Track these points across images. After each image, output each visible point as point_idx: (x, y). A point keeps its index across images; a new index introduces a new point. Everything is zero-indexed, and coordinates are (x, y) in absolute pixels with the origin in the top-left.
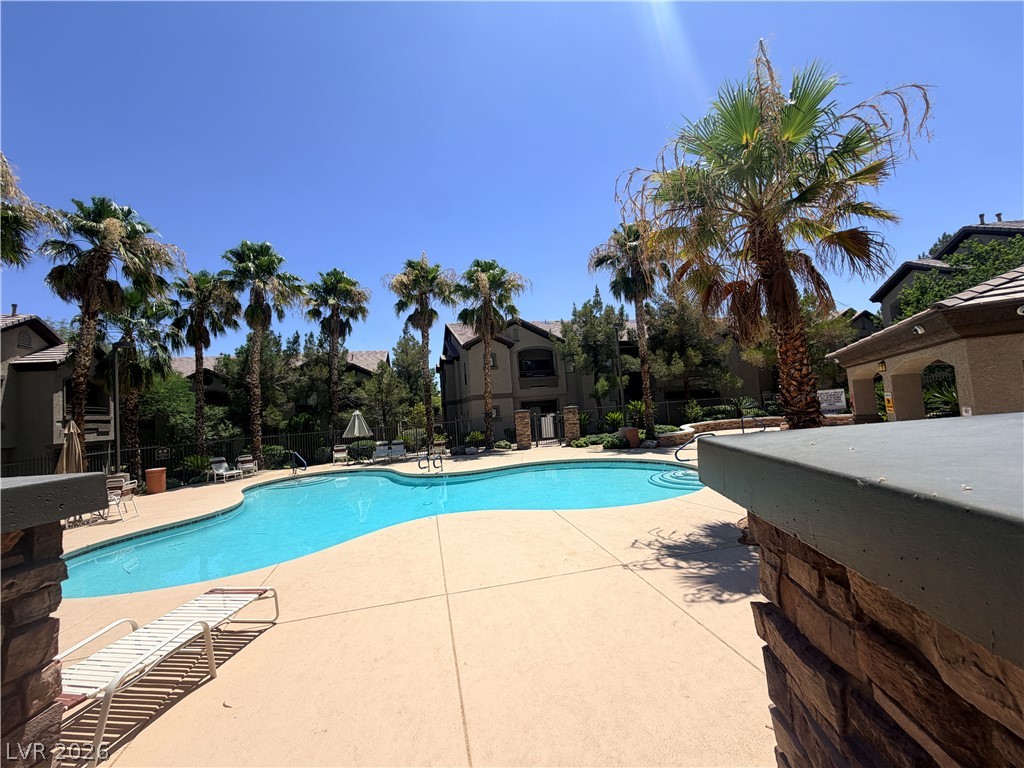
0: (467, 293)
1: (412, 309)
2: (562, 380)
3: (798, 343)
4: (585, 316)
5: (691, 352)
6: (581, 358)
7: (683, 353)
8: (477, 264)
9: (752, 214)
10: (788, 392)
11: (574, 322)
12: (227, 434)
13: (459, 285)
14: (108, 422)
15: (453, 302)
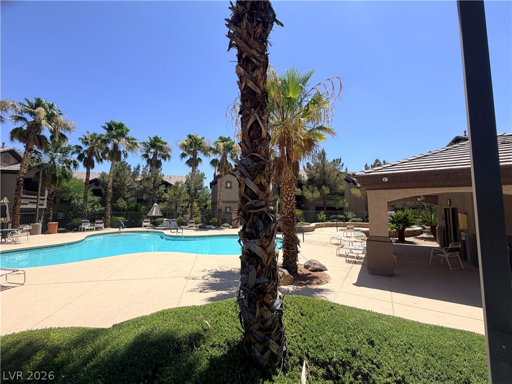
0: (215, 152)
1: (189, 157)
3: (288, 186)
5: (324, 188)
7: (319, 188)
8: (221, 138)
12: (98, 210)
13: (211, 148)
14: (44, 200)
15: (209, 155)
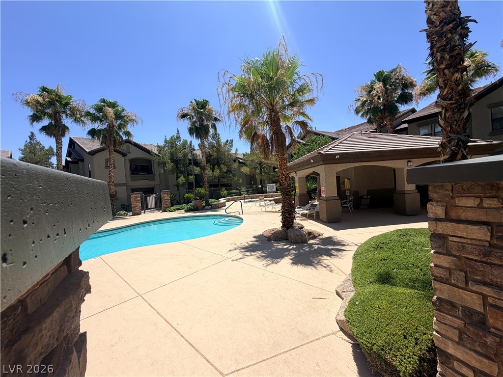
0: (94, 118)
1: (46, 122)
2: (157, 177)
4: (172, 143)
5: (222, 166)
6: (170, 165)
7: (219, 166)
9: (270, 106)
10: (282, 180)
11: (165, 146)
13: (89, 112)
15: (83, 122)
